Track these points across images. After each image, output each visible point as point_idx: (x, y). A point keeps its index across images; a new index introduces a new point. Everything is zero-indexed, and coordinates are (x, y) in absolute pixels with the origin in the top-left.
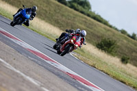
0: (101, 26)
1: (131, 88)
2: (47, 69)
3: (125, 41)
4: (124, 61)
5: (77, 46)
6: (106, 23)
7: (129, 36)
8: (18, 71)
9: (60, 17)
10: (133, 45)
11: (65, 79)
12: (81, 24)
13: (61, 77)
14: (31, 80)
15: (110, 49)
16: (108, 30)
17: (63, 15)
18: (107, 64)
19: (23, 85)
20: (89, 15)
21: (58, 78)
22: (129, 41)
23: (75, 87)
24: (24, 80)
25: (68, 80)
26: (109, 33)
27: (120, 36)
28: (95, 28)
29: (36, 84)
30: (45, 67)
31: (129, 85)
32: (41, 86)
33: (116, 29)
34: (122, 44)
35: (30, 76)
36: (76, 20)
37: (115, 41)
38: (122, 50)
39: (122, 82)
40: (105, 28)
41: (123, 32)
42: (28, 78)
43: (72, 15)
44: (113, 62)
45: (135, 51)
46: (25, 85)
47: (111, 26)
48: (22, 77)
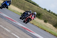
0: (36, 7)
1: (48, 33)
2: (14, 25)
3: (46, 13)
4: (45, 21)
5: (32, 19)
6: (38, 6)
7: (47, 11)
8: (1, 26)
9: (19, 3)
10: (49, 15)
11: (21, 29)
12: (27, 6)
13: (19, 28)
14: (7, 30)
15: (40, 17)
16: (39, 9)
17: (20, 3)
18: (38, 23)
19: (3, 32)
20: (30, 3)
21: (18, 29)
22: (47, 13)
23: (25, 33)
24: (4, 30)
25: (22, 30)
26: (39, 10)
27: (44, 11)
28: (33, 8)
29: (9, 31)
30: (12, 24)
31: (48, 32)
32: (11, 32)
33: (42, 8)
34: (45, 15)
35: (6, 28)
36: (25, 4)
37: (42, 13)
38: (45, 17)
39: (45, 30)
40: (37, 8)
41: (45, 9)
42: (5, 29)
43: (23, 2)
44: (41, 22)
45: (50, 17)
46: (4, 32)
47: (40, 7)
48: (3, 28)
